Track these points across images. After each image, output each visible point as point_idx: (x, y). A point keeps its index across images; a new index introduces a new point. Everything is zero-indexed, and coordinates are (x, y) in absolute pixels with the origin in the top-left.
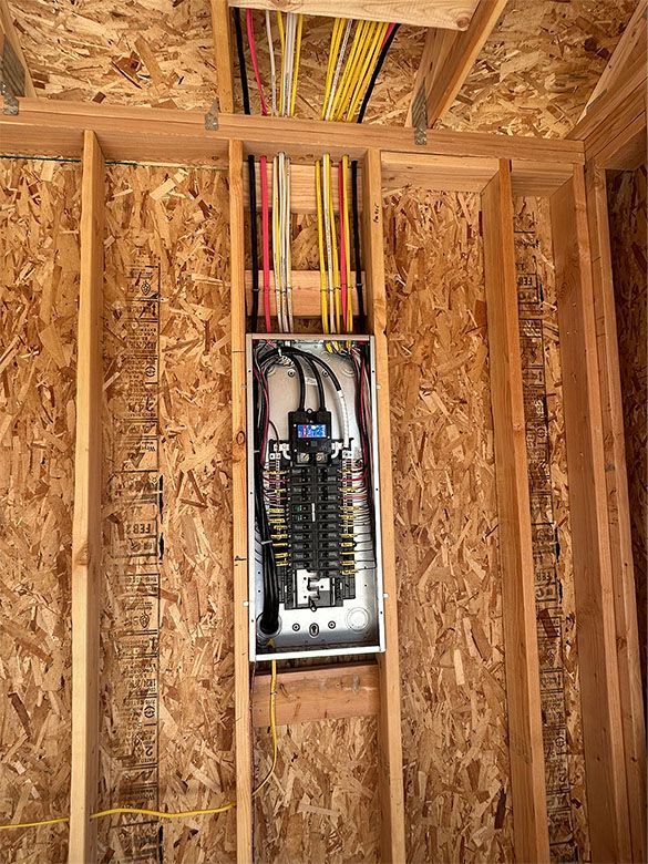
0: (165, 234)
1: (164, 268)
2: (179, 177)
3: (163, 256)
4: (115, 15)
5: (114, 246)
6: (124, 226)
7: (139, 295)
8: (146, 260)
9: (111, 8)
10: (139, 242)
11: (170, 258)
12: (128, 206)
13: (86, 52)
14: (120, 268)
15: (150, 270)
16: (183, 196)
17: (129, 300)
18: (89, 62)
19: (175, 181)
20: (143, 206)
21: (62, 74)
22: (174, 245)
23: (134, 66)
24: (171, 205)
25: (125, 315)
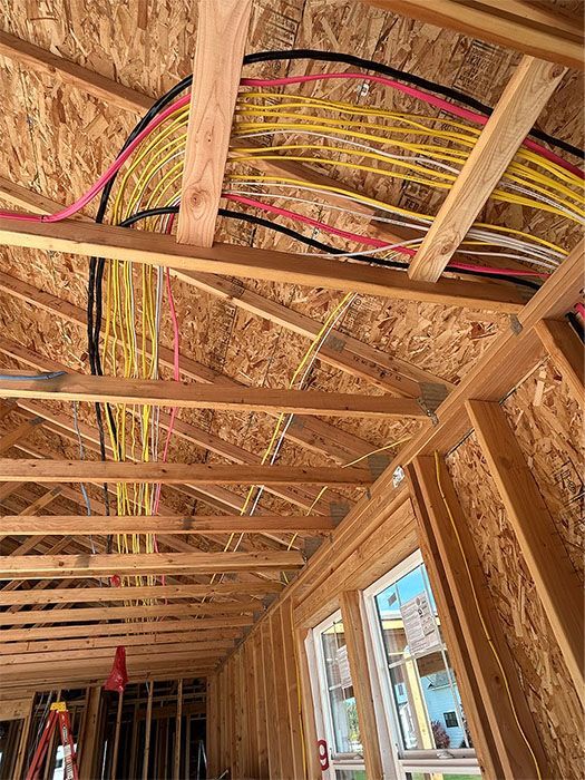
0: (559, 429)
1: (575, 459)
2: (543, 375)
3: (569, 449)
4: (446, 319)
5: (535, 464)
6: (532, 443)
7: (571, 496)
8: (558, 461)
9: (442, 319)
10: (547, 449)
11: (573, 447)
12: (526, 425)
13: (456, 348)
14: (547, 479)
15: (565, 468)
16: (553, 387)
17: (566, 505)
18: (462, 350)
19: (541, 379)
20: (534, 416)
21: (460, 368)
22: (570, 434)
23: (479, 328)
24: (549, 402)
25: (571, 522)
